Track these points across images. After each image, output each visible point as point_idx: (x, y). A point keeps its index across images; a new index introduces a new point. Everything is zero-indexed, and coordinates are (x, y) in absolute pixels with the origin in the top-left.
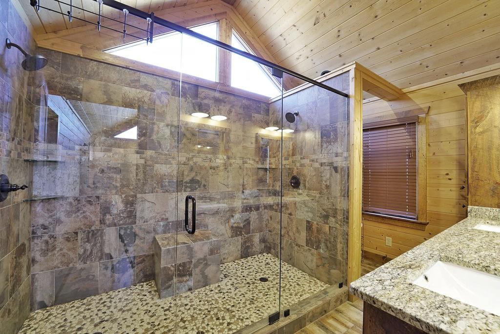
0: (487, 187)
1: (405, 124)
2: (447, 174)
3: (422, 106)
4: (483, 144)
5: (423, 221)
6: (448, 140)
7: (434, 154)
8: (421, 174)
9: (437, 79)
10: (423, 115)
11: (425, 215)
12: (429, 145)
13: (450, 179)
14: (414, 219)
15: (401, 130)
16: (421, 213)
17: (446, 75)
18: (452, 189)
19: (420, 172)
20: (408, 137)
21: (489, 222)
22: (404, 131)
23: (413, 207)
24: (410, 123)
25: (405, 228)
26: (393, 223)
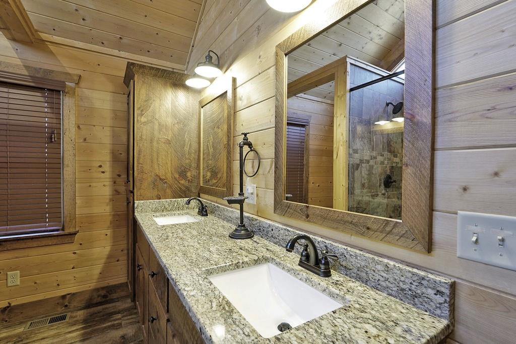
0: (149, 180)
1: (45, 89)
2: (100, 166)
3: (70, 71)
4: (147, 135)
5: (72, 230)
6: (101, 124)
7: (85, 140)
8: (68, 166)
9: (91, 43)
10: (72, 85)
11: (74, 222)
12: (79, 127)
13: (103, 172)
14: (57, 230)
15: (37, 96)
16: (68, 219)
17: (102, 43)
18: (105, 183)
19: (66, 162)
20: (49, 110)
21: (155, 214)
22: (42, 99)
23: (56, 215)
24: (52, 90)
25: (44, 248)
26: (23, 245)
